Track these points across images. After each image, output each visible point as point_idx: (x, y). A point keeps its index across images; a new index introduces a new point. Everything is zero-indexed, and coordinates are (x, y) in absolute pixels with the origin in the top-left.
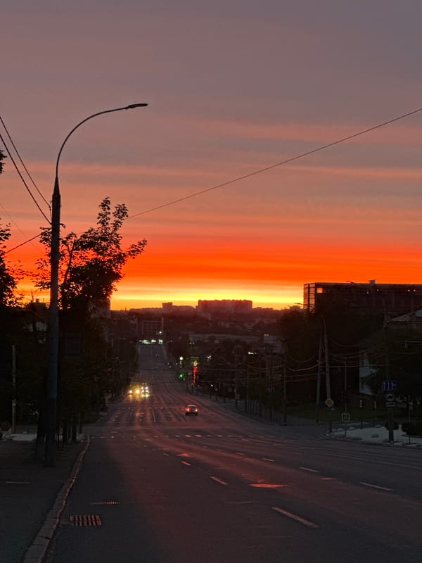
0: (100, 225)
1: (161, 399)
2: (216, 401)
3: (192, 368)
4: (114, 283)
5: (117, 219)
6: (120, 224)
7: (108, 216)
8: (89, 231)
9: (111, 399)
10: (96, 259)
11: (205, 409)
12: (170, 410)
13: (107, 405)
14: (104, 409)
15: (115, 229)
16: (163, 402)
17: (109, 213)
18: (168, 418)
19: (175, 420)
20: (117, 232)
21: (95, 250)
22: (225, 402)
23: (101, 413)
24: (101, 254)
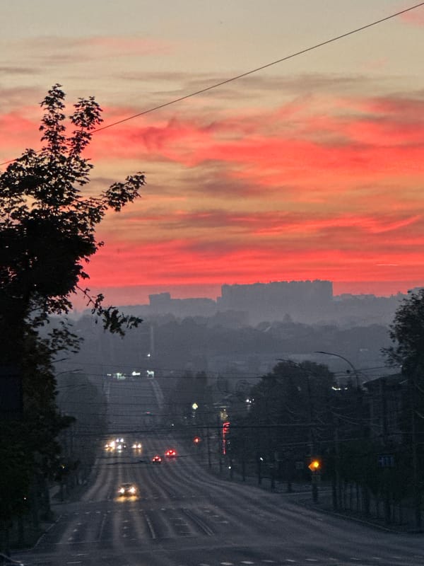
0: (46, 143)
1: (162, 492)
2: (272, 489)
3: (218, 425)
4: (81, 262)
5: (79, 128)
6: (85, 139)
7: (60, 123)
8: (25, 158)
9: (60, 496)
10: (41, 212)
11: (252, 507)
12: (182, 511)
13: (52, 509)
14: (48, 517)
15: (78, 149)
16: (165, 496)
17: (63, 117)
18: (180, 529)
19: (193, 532)
20: (82, 156)
21: (38, 195)
22: (290, 491)
23: (43, 526)
24: (51, 202)
